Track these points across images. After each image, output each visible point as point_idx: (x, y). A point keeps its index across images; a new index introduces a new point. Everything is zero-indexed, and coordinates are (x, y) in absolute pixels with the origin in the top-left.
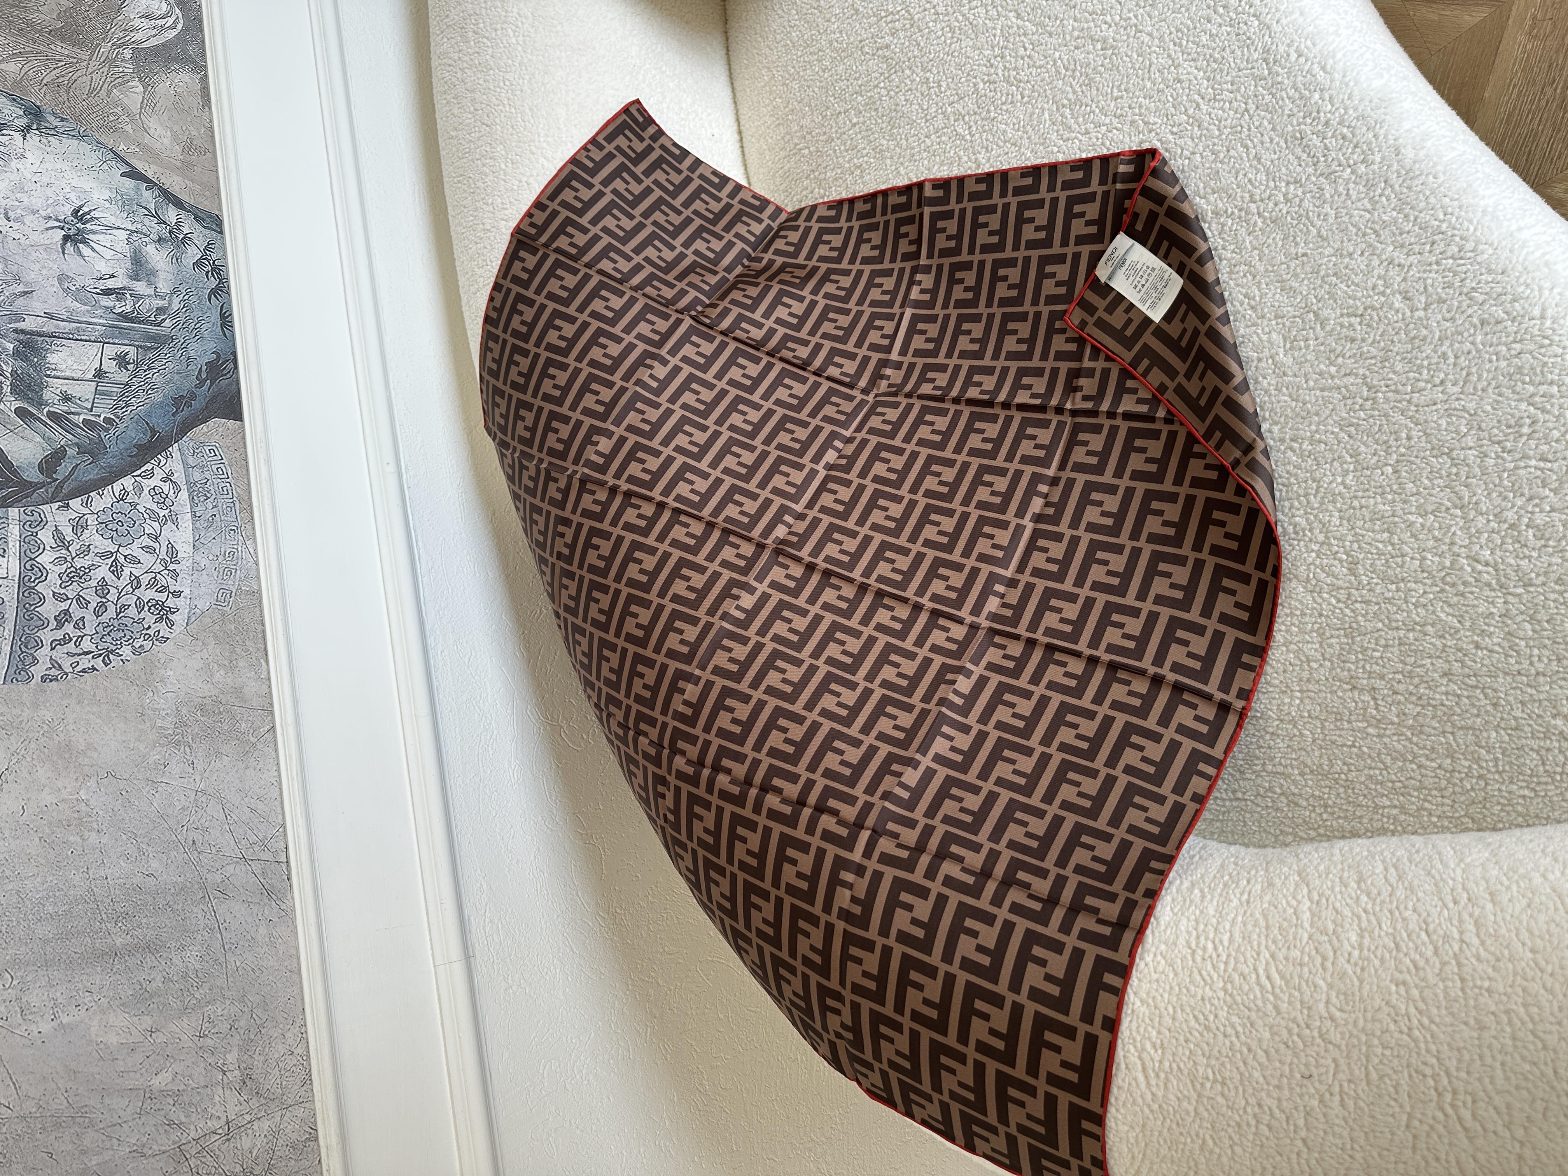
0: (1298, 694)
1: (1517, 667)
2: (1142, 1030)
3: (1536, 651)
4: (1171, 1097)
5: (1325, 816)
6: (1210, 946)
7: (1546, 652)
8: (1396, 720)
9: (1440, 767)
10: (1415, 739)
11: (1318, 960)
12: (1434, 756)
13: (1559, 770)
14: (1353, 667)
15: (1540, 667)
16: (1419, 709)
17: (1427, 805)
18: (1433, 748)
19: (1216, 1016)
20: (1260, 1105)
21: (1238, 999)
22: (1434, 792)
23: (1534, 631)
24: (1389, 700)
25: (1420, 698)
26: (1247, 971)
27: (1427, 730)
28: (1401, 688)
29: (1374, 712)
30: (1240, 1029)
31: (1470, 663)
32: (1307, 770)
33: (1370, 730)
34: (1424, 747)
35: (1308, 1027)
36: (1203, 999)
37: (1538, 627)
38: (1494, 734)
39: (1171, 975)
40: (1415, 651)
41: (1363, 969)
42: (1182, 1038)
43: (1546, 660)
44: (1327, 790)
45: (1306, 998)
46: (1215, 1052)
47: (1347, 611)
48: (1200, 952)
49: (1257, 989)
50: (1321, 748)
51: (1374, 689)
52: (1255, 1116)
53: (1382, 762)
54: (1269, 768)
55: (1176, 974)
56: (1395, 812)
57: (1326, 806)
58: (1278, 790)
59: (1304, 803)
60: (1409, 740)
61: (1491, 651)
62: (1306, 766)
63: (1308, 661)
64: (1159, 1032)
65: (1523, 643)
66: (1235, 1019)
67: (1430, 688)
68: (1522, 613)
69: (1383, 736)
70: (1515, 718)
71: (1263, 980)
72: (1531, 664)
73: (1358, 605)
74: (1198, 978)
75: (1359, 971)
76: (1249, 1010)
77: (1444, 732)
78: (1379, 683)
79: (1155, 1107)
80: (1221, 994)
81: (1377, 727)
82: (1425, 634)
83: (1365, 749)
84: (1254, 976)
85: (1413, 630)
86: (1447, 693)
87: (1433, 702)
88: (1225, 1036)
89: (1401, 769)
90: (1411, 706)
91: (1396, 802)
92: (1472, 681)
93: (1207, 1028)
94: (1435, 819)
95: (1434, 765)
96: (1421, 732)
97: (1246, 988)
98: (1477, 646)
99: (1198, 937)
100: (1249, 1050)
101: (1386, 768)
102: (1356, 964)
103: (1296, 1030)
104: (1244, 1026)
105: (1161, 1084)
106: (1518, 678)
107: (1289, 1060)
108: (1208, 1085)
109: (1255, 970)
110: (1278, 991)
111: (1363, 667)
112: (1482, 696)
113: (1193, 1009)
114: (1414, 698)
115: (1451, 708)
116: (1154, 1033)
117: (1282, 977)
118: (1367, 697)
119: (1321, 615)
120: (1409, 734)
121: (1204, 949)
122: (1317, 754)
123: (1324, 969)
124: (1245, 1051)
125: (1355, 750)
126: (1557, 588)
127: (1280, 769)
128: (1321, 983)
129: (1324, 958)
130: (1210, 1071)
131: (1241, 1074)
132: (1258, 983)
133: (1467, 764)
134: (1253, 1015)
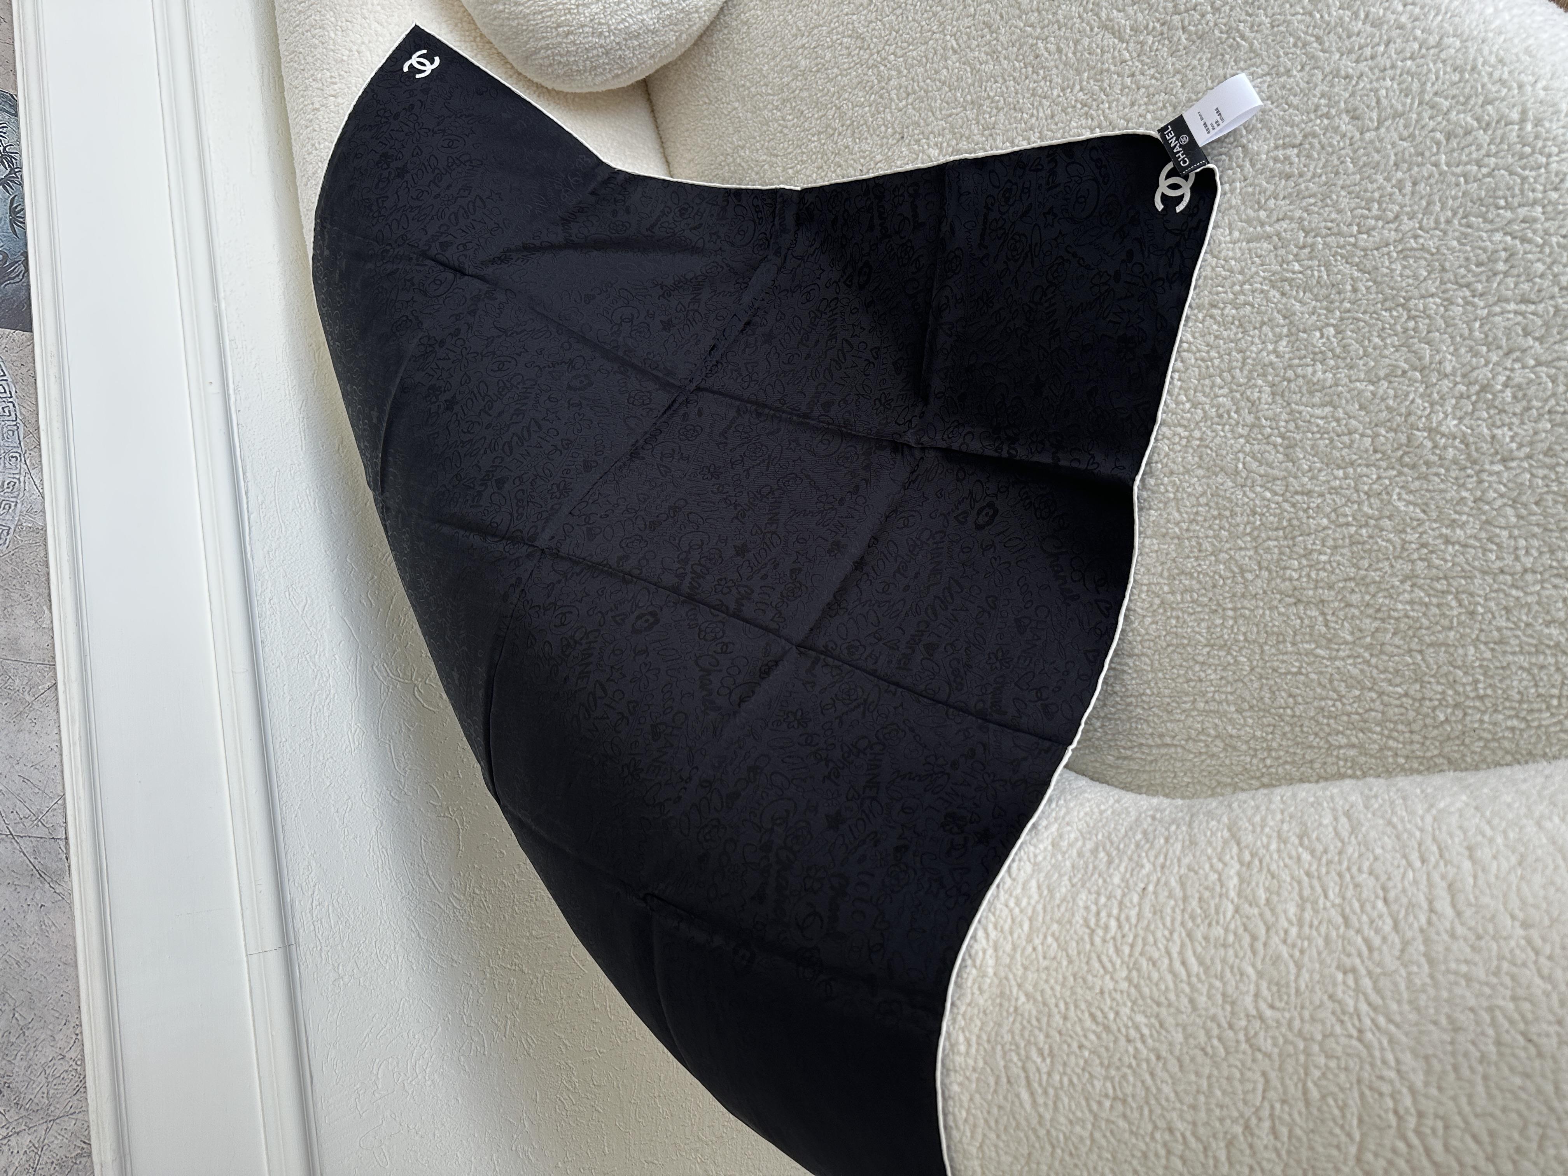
0: (1230, 613)
1: (1499, 564)
2: (1026, 1034)
3: (1522, 543)
4: (1062, 1120)
5: (1268, 762)
6: (1113, 924)
7: (1536, 543)
8: (1349, 638)
9: (1406, 695)
10: (1374, 661)
11: (1247, 939)
12: (1398, 680)
13: (1555, 691)
14: (1295, 575)
15: (1528, 562)
16: (1376, 624)
17: (1391, 743)
18: (1397, 671)
19: (1117, 1013)
20: (1171, 1130)
21: (1146, 991)
22: (1400, 727)
23: (1519, 517)
24: (1341, 614)
25: (1378, 611)
26: (1156, 955)
27: (1389, 649)
28: (1355, 598)
29: (1324, 629)
30: (1146, 1031)
31: (1437, 562)
32: (1246, 706)
33: (1319, 651)
34: (1385, 671)
35: (1231, 1026)
36: (1102, 992)
37: (1523, 512)
38: (1471, 650)
39: (1065, 963)
40: (1370, 551)
41: (1302, 952)
42: (1075, 1045)
43: (1535, 553)
44: (1270, 729)
45: (1230, 990)
46: (1116, 1059)
47: (1286, 506)
48: (1100, 932)
49: (1169, 978)
50: (1261, 677)
51: (1322, 601)
52: (1165, 1144)
53: (1335, 691)
54: (1201, 705)
55: (1070, 962)
56: (1352, 752)
57: (1269, 749)
58: (1212, 732)
59: (1244, 747)
60: (1367, 662)
61: (1465, 546)
62: (1244, 700)
63: (1242, 571)
64: (1047, 1036)
65: (1505, 533)
66: (1140, 1019)
67: (1391, 597)
68: (1502, 496)
69: (1336, 658)
70: (1499, 629)
71: (1177, 965)
72: (1517, 558)
73: (1298, 497)
74: (1097, 965)
75: (1297, 954)
76: (1159, 1004)
77: (1410, 651)
78: (1328, 595)
79: (1042, 1132)
80: (1124, 985)
81: (1328, 648)
82: (1382, 530)
83: (1313, 676)
84: (1166, 961)
85: (1367, 525)
86: (1411, 602)
87: (1396, 614)
88: (1129, 1041)
89: (1358, 699)
90: (1368, 621)
91: (1354, 740)
92: (1441, 585)
93: (1107, 1029)
94: (1402, 761)
96: (1382, 652)
97: (1155, 976)
98: (1447, 541)
99: (1098, 914)
100: (1158, 1058)
101: (1341, 697)
102: (1294, 946)
103: (1215, 1031)
104: (1150, 1026)
105: (1050, 1103)
106: (1501, 578)
107: (1206, 1071)
108: (1107, 1104)
109: (1168, 953)
110: (1194, 980)
111: (1308, 575)
112: (1454, 603)
113: (1089, 1004)
114: (1371, 611)
115: (1417, 620)
116: (1041, 1037)
117: (1201, 963)
118: (1314, 613)
119: (1254, 513)
120: (1367, 655)
121: (1106, 928)
122: (1256, 685)
123: (1254, 952)
124: (1153, 1057)
125: (1302, 678)
126: (1548, 460)
127: (1213, 706)
128: (1250, 970)
129: (1254, 938)
130: (1109, 1085)
131: (1147, 1089)
132: (1171, 970)
133: (1439, 688)
134: (1164, 1011)
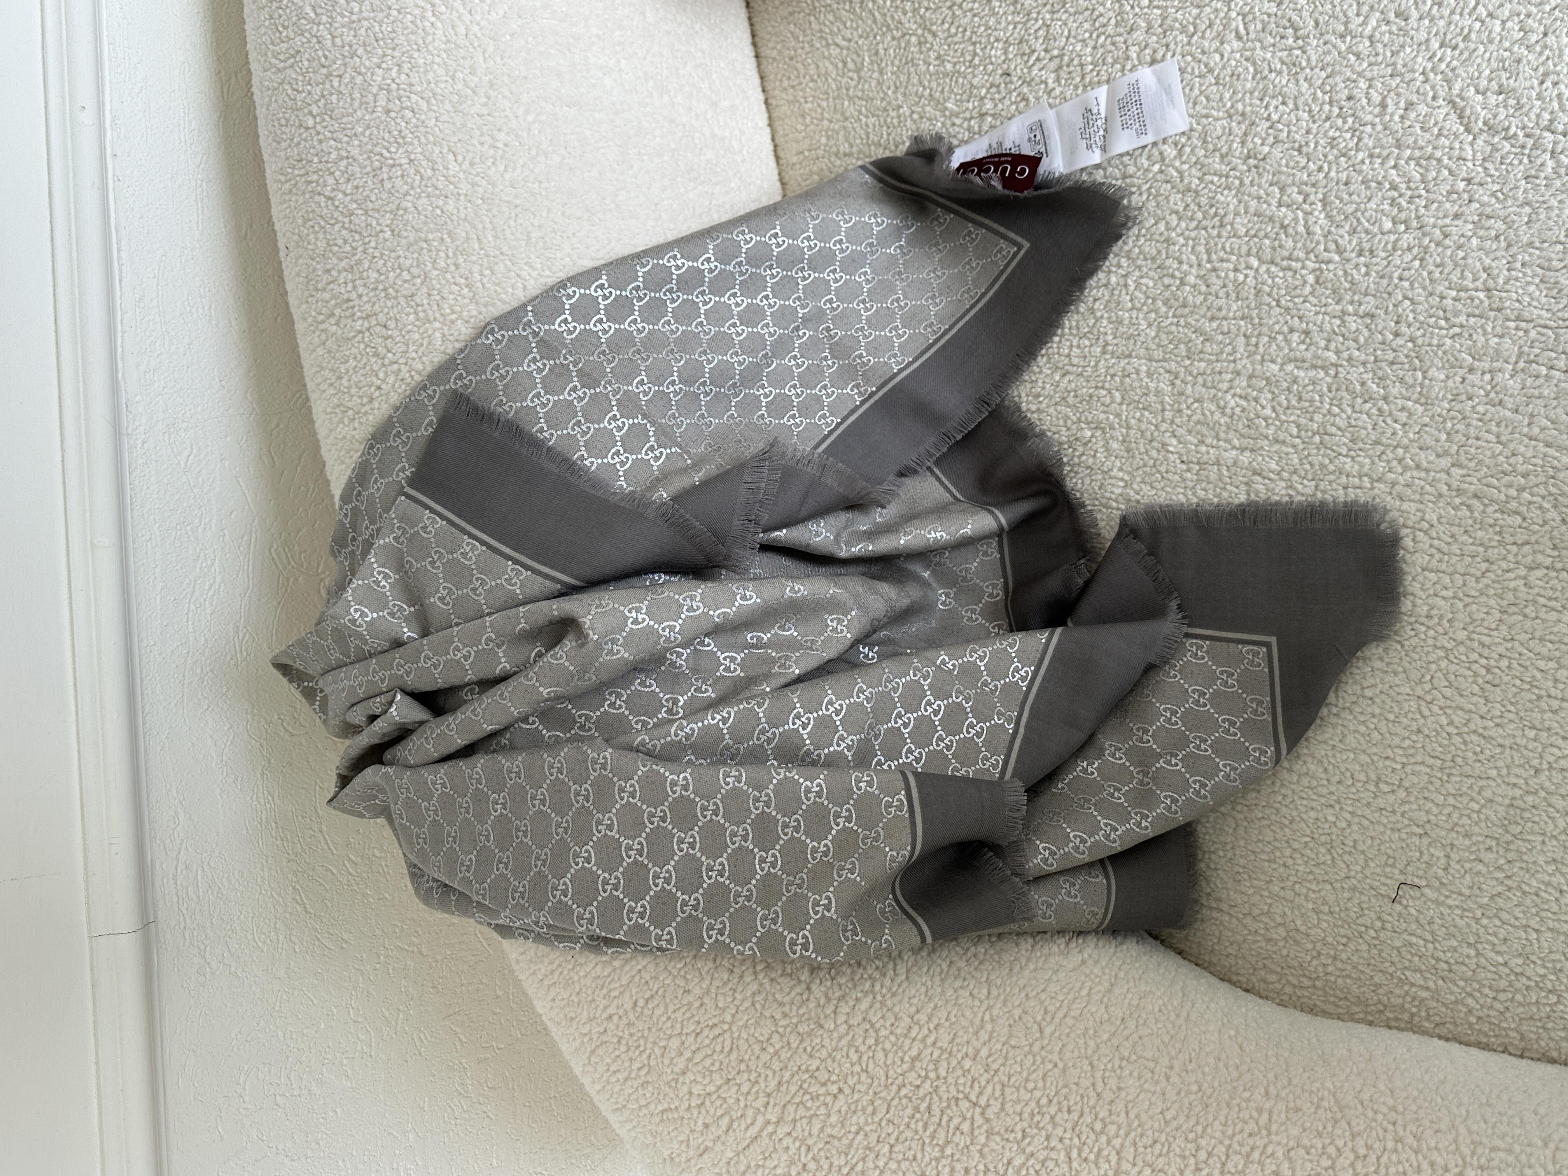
95: (1500, 959)
